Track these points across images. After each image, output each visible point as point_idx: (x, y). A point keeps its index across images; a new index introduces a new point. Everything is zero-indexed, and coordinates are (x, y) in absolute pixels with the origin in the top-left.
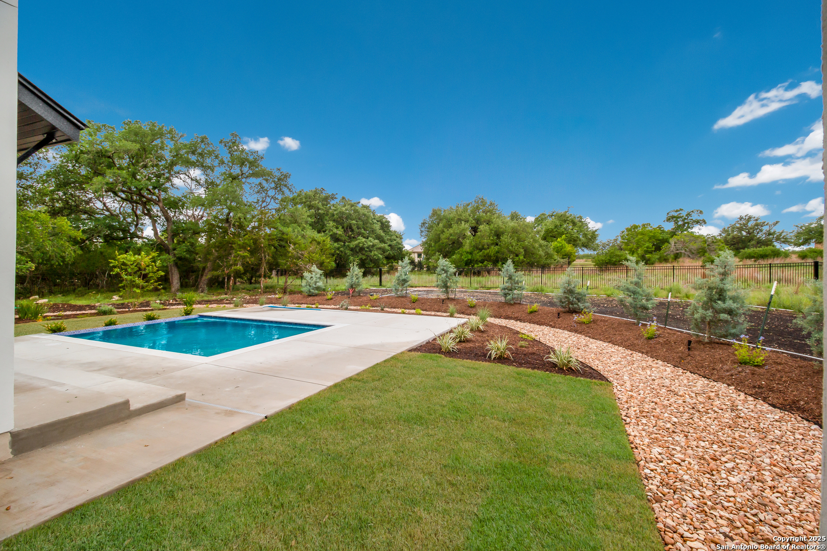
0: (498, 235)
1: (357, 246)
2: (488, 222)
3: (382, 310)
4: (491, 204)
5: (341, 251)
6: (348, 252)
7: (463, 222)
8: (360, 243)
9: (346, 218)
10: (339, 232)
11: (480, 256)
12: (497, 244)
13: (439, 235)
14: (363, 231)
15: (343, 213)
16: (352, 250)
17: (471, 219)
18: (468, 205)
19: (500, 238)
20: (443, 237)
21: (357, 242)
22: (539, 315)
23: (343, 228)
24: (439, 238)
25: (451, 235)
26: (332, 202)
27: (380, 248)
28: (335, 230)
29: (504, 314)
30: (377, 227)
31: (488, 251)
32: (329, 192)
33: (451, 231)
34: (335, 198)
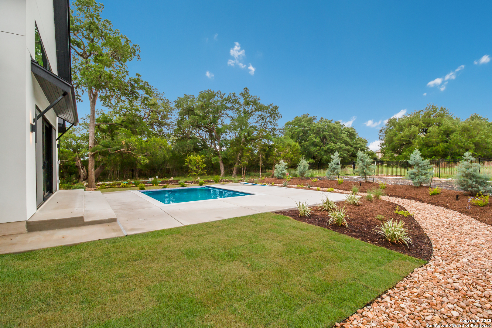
0: (448, 133)
1: (328, 149)
2: (439, 125)
3: (309, 188)
4: (442, 109)
5: (318, 153)
6: (323, 153)
7: (413, 126)
8: (330, 147)
9: (323, 131)
10: (317, 141)
11: (428, 152)
12: (447, 142)
13: (392, 137)
14: (333, 138)
15: (319, 128)
16: (325, 151)
17: (421, 123)
18: (420, 112)
19: (449, 137)
20: (395, 138)
21: (328, 146)
22: (439, 197)
23: (320, 138)
24: (393, 140)
25: (402, 137)
26: (314, 122)
27: (345, 150)
28: (314, 140)
29: (408, 195)
30: (344, 136)
31: (436, 148)
32: (311, 115)
33: (402, 133)
34: (316, 119)
